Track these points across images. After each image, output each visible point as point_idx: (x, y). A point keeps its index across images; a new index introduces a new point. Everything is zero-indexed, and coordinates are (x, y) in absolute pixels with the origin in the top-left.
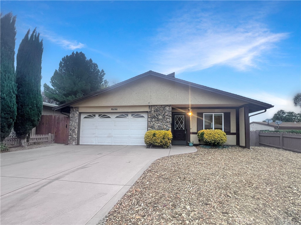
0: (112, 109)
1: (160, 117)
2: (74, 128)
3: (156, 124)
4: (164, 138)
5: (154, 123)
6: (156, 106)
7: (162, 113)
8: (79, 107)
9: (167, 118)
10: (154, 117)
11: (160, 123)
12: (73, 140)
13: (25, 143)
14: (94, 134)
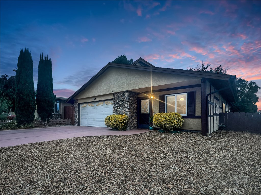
0: (93, 99)
1: (121, 103)
2: (76, 115)
3: (118, 109)
4: (115, 122)
5: (117, 108)
6: (118, 93)
7: (122, 99)
8: (78, 99)
9: (126, 103)
10: (117, 103)
11: (121, 108)
12: (77, 123)
13: (46, 123)
14: (86, 118)
